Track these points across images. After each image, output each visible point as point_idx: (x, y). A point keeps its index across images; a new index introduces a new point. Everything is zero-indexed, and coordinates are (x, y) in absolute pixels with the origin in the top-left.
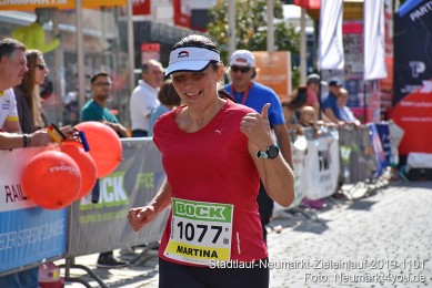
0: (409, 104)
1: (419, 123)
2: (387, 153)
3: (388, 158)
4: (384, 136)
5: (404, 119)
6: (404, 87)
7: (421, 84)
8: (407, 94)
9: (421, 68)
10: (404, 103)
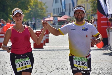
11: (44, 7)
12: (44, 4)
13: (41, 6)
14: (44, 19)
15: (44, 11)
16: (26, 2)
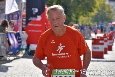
0: (31, 25)
1: (35, 32)
2: (19, 44)
3: (20, 46)
4: (18, 37)
5: (29, 31)
6: (30, 18)
7: (36, 17)
8: (31, 21)
9: (37, 10)
10: (29, 24)
11: (112, 10)
12: (112, 7)
13: (109, 9)
14: (111, 22)
15: (111, 14)
16: (91, 4)
